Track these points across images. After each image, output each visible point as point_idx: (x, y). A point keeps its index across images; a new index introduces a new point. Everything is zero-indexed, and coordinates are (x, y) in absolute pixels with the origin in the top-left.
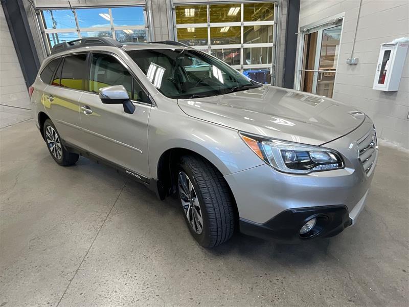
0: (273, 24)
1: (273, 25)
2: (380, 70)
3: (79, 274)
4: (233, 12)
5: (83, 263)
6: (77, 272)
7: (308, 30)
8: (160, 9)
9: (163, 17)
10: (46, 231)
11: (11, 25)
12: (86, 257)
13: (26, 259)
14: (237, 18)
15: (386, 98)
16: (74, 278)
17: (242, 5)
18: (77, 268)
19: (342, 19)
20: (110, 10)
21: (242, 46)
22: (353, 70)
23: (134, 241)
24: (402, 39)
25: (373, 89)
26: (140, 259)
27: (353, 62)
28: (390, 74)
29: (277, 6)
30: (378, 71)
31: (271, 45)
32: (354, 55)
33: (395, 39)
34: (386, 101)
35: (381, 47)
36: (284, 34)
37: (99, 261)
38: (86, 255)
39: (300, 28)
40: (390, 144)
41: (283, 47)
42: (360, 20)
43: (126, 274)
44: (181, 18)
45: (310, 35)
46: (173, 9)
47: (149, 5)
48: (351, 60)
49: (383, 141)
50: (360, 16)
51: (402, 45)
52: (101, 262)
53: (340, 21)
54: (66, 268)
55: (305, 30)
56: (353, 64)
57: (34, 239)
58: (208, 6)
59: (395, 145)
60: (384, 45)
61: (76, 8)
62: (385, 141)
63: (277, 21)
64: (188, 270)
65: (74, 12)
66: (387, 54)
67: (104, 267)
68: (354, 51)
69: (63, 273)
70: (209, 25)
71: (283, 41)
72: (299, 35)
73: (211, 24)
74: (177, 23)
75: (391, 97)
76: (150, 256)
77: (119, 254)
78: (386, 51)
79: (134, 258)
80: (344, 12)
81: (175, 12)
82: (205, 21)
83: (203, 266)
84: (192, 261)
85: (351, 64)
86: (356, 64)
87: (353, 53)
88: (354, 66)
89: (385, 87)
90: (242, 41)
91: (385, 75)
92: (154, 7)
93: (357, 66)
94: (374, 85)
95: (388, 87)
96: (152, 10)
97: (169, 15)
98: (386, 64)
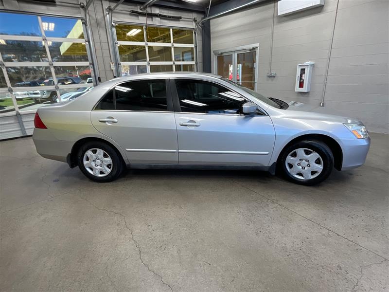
0: (194, 47)
7: (222, 53)
8: (98, 24)
9: (103, 33)
17: (171, 30)
19: (257, 48)
20: (39, 18)
21: (174, 63)
22: (272, 80)
24: (311, 63)
25: (295, 91)
29: (195, 33)
30: (298, 80)
31: (193, 63)
33: (306, 62)
35: (298, 66)
36: (201, 54)
39: (214, 51)
41: (201, 65)
42: (273, 49)
44: (121, 36)
46: (113, 27)
47: (88, 20)
48: (271, 74)
50: (273, 47)
53: (255, 48)
58: (144, 27)
60: (300, 65)
63: (196, 45)
66: (303, 71)
68: (272, 69)
70: (146, 44)
71: (200, 60)
72: (212, 56)
73: (148, 43)
78: (301, 69)
80: (258, 44)
81: (114, 29)
82: (143, 41)
85: (271, 77)
86: (274, 77)
90: (173, 59)
91: (303, 83)
92: (92, 22)
93: (276, 78)
94: (296, 89)
95: (306, 89)
96: (90, 25)
97: (109, 33)
98: (302, 76)
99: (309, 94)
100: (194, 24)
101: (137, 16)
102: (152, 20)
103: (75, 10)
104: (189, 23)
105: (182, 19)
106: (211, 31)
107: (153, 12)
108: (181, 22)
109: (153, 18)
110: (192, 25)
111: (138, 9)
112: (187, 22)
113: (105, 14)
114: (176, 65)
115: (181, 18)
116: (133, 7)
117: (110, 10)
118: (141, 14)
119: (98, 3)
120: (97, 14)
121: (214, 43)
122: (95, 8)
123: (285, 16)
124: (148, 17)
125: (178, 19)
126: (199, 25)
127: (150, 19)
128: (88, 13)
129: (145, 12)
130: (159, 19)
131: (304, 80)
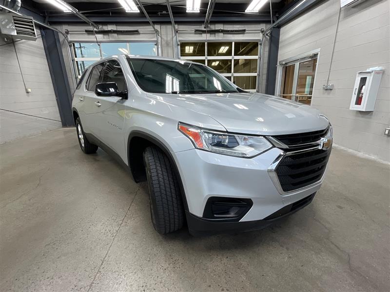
1: (257, 59)
3: (93, 289)
5: (98, 274)
6: (91, 286)
7: (286, 64)
8: (167, 44)
9: (170, 51)
10: (63, 235)
11: (48, 53)
12: (102, 267)
13: (39, 268)
14: (229, 53)
15: (362, 117)
17: (233, 44)
18: (91, 281)
19: (318, 54)
20: (128, 44)
21: (232, 75)
22: (329, 94)
23: (150, 248)
24: (377, 68)
25: (350, 109)
26: (157, 270)
27: (329, 87)
28: (367, 97)
29: (261, 44)
30: (355, 94)
31: (255, 74)
32: (330, 82)
33: (369, 68)
34: (362, 119)
35: (357, 74)
36: (266, 66)
37: (115, 272)
38: (102, 264)
39: (280, 62)
40: (367, 156)
41: (265, 77)
42: (334, 54)
45: (286, 67)
46: (178, 45)
47: (159, 41)
48: (327, 86)
49: (360, 153)
50: (335, 51)
51: (377, 73)
53: (316, 55)
54: (80, 280)
55: (284, 63)
56: (328, 90)
57: (49, 245)
58: (206, 43)
59: (373, 157)
60: (360, 73)
61: (101, 42)
62: (362, 153)
63: (261, 56)
64: (210, 286)
65: (99, 45)
66: (363, 81)
68: (330, 79)
69: (76, 288)
70: (206, 58)
71: (265, 71)
72: (278, 67)
73: (208, 57)
74: (181, 56)
75: (367, 116)
76: (168, 268)
77: (136, 263)
78: (362, 78)
79: (151, 270)
80: (320, 49)
82: (203, 55)
83: (225, 281)
84: (212, 275)
85: (326, 90)
86: (331, 89)
87: (328, 80)
88: (330, 91)
89: (362, 107)
90: (232, 71)
91: (362, 98)
92: (164, 43)
93: (332, 91)
94: (351, 106)
95: (365, 107)
96: (161, 45)
97: (175, 50)
98: (361, 89)
99: (372, 114)
100: (261, 35)
101: (201, 34)
103: (152, 36)
104: (256, 34)
105: (247, 32)
106: (280, 40)
107: (216, 29)
108: (246, 35)
109: (216, 34)
110: (258, 37)
111: (202, 28)
112: (253, 34)
113: (173, 35)
114: (234, 77)
115: (245, 30)
116: (198, 27)
117: (177, 32)
118: (204, 32)
119: (169, 27)
120: (167, 37)
121: (280, 52)
122: (167, 32)
123: (354, 7)
124: (210, 34)
125: (243, 32)
126: (267, 35)
127: (214, 35)
128: (161, 37)
129: (208, 29)
130: (221, 34)
131: (363, 94)
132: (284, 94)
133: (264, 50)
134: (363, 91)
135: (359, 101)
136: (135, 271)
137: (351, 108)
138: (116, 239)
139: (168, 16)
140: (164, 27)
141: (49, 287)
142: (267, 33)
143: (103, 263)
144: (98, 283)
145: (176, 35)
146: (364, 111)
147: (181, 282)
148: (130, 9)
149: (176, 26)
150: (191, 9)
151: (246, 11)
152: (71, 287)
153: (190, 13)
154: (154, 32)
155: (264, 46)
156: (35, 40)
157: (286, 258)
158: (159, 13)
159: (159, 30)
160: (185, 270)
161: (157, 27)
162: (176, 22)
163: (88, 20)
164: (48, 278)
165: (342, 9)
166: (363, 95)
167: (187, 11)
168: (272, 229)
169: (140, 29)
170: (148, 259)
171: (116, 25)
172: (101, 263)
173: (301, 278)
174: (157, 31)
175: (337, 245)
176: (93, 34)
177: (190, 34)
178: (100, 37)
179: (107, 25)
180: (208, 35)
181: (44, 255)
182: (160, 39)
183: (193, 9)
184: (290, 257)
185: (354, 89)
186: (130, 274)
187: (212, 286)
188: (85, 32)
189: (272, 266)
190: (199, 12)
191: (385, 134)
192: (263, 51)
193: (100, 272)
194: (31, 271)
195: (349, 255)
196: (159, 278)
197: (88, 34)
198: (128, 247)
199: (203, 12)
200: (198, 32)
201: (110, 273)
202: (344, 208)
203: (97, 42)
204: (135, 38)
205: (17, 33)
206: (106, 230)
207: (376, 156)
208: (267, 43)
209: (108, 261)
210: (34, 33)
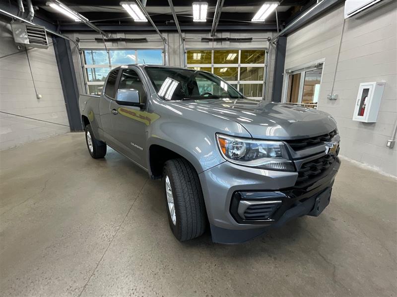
0: (264, 66)
1: (263, 68)
2: (359, 104)
4: (231, 57)
5: (92, 277)
6: (85, 287)
7: (292, 72)
8: (175, 52)
9: (177, 59)
10: (63, 238)
11: (59, 60)
12: (96, 270)
13: (38, 269)
15: (365, 128)
16: (81, 295)
17: (240, 52)
18: (85, 283)
19: (323, 64)
21: (239, 83)
22: (333, 104)
26: (148, 275)
27: (333, 97)
28: (369, 108)
29: (267, 53)
30: (358, 105)
31: (262, 82)
32: (334, 92)
34: (365, 131)
35: (360, 86)
36: (272, 74)
37: (108, 275)
39: (286, 70)
40: (370, 167)
41: (271, 85)
42: (339, 64)
43: (134, 294)
44: (191, 60)
45: (293, 76)
46: (185, 53)
47: (167, 49)
48: (331, 96)
49: (363, 164)
50: (339, 61)
51: (379, 84)
52: (110, 276)
53: (321, 65)
54: (75, 282)
55: (290, 71)
56: (333, 99)
58: (213, 51)
59: (375, 169)
61: (110, 49)
62: (365, 164)
63: (267, 64)
64: (195, 292)
65: (108, 52)
66: (366, 91)
67: (113, 283)
68: (334, 89)
69: (71, 289)
70: (213, 66)
71: (272, 80)
72: (284, 75)
73: (214, 65)
74: (188, 63)
75: (370, 127)
76: (158, 273)
78: (364, 89)
79: (142, 274)
80: (325, 58)
81: (186, 55)
82: (210, 63)
83: (210, 287)
84: (199, 281)
85: (331, 99)
86: (335, 99)
87: (332, 90)
88: (334, 101)
89: (365, 119)
90: (239, 79)
92: (171, 50)
93: (337, 101)
94: (354, 117)
95: (367, 119)
96: (169, 53)
97: (182, 57)
98: (364, 100)
99: (375, 125)
100: (268, 43)
101: (208, 42)
102: (222, 44)
103: (160, 43)
104: (263, 42)
105: (253, 40)
106: (287, 49)
107: (223, 37)
108: (252, 43)
109: (223, 42)
110: (265, 45)
111: (209, 36)
112: (260, 43)
113: (180, 43)
114: (240, 85)
115: (251, 39)
116: (205, 35)
117: (184, 40)
118: (210, 40)
119: (176, 35)
120: (174, 45)
121: (287, 61)
122: (174, 40)
123: (358, 19)
124: (217, 42)
125: (249, 40)
126: (274, 43)
127: (220, 43)
128: (168, 45)
129: (215, 37)
130: (228, 42)
131: (365, 105)
132: (290, 102)
133: (270, 57)
134: (366, 102)
135: (361, 113)
136: (126, 275)
137: (354, 119)
138: (112, 244)
139: (174, 24)
140: (171, 35)
141: (46, 287)
142: (274, 41)
143: (98, 266)
144: (91, 285)
145: (183, 43)
146: (366, 122)
147: (169, 287)
148: (138, 19)
149: (183, 35)
150: (198, 18)
151: (252, 20)
152: (67, 288)
153: (197, 22)
154: (162, 40)
155: (271, 55)
156: (46, 48)
157: (273, 267)
158: (167, 22)
159: (167, 38)
160: (174, 276)
161: (165, 35)
162: (183, 31)
163: (98, 29)
164: (46, 278)
165: (346, 20)
166: (366, 107)
167: (194, 21)
168: (263, 239)
169: (148, 37)
170: (140, 264)
171: (125, 34)
172: (96, 266)
173: (284, 288)
174: (165, 39)
175: (324, 256)
176: (102, 42)
177: (196, 42)
178: (109, 45)
179: (116, 33)
180: (215, 43)
181: (44, 257)
182: (167, 47)
183: (200, 18)
184: (276, 267)
185: (357, 100)
186: (122, 278)
187: (197, 292)
188: (94, 40)
189: (257, 275)
190: (206, 21)
191: (387, 146)
192: (270, 59)
193: (94, 275)
194: (31, 271)
195: (335, 267)
196: (149, 282)
197: (98, 42)
198: (123, 252)
199: (209, 21)
200: (205, 40)
201: (103, 276)
202: (337, 220)
203: (106, 49)
204: (142, 46)
205: (30, 42)
206: (103, 235)
207: (378, 168)
208: (274, 51)
209: (102, 264)
210: (46, 42)
